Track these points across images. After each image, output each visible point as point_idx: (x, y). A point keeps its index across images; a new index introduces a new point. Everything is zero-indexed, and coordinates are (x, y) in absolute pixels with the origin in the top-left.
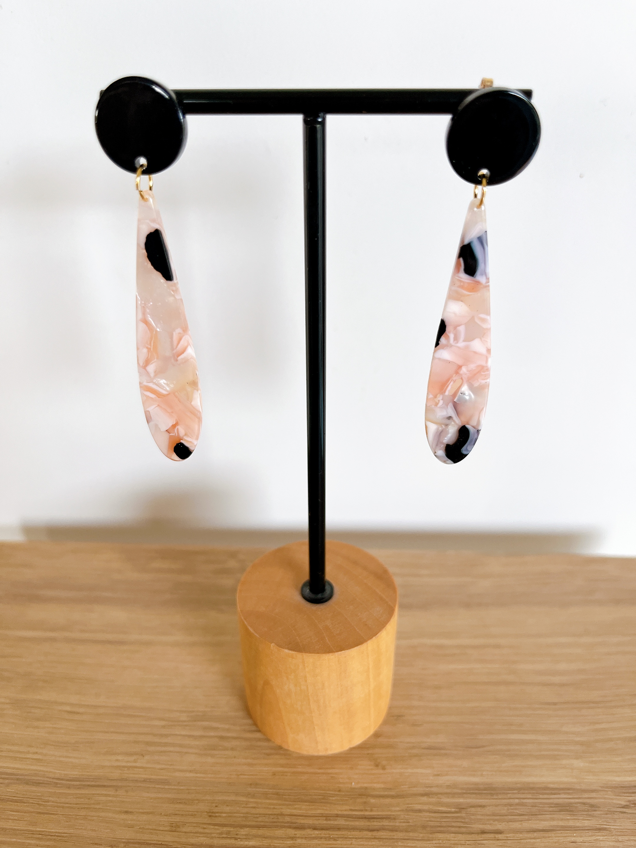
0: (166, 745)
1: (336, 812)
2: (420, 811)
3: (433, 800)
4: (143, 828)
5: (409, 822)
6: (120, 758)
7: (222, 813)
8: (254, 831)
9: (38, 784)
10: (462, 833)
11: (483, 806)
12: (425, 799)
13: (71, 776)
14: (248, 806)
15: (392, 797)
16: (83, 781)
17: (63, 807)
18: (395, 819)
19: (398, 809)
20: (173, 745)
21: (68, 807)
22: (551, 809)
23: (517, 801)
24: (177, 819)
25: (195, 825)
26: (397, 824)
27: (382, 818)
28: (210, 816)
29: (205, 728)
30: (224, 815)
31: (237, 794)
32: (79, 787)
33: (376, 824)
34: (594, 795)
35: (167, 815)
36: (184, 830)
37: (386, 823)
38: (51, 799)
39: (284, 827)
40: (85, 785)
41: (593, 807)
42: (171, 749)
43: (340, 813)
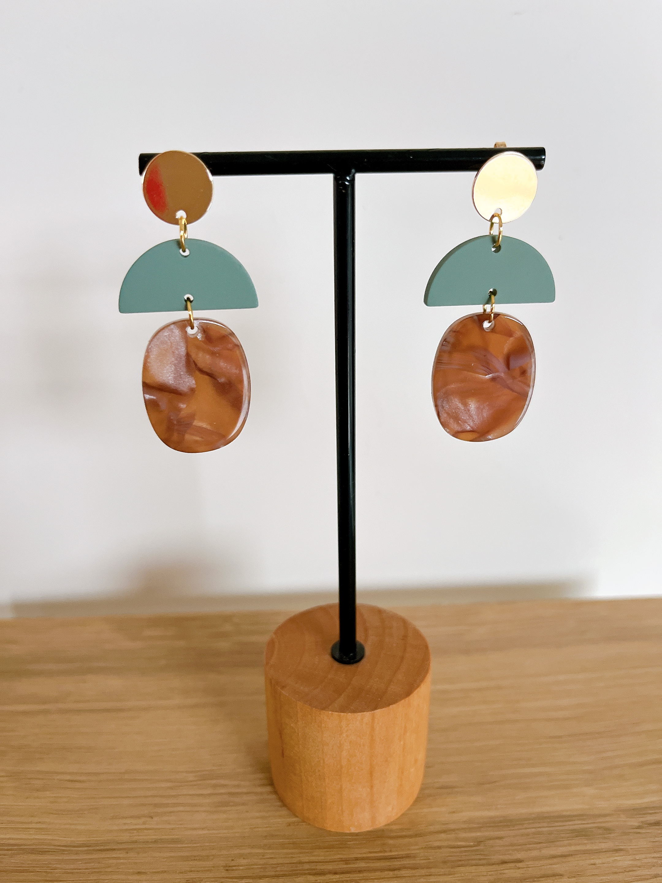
6: (128, 821)
12: (443, 836)
16: (90, 846)
26: (418, 862)
29: (215, 786)
32: (88, 852)
40: (94, 850)
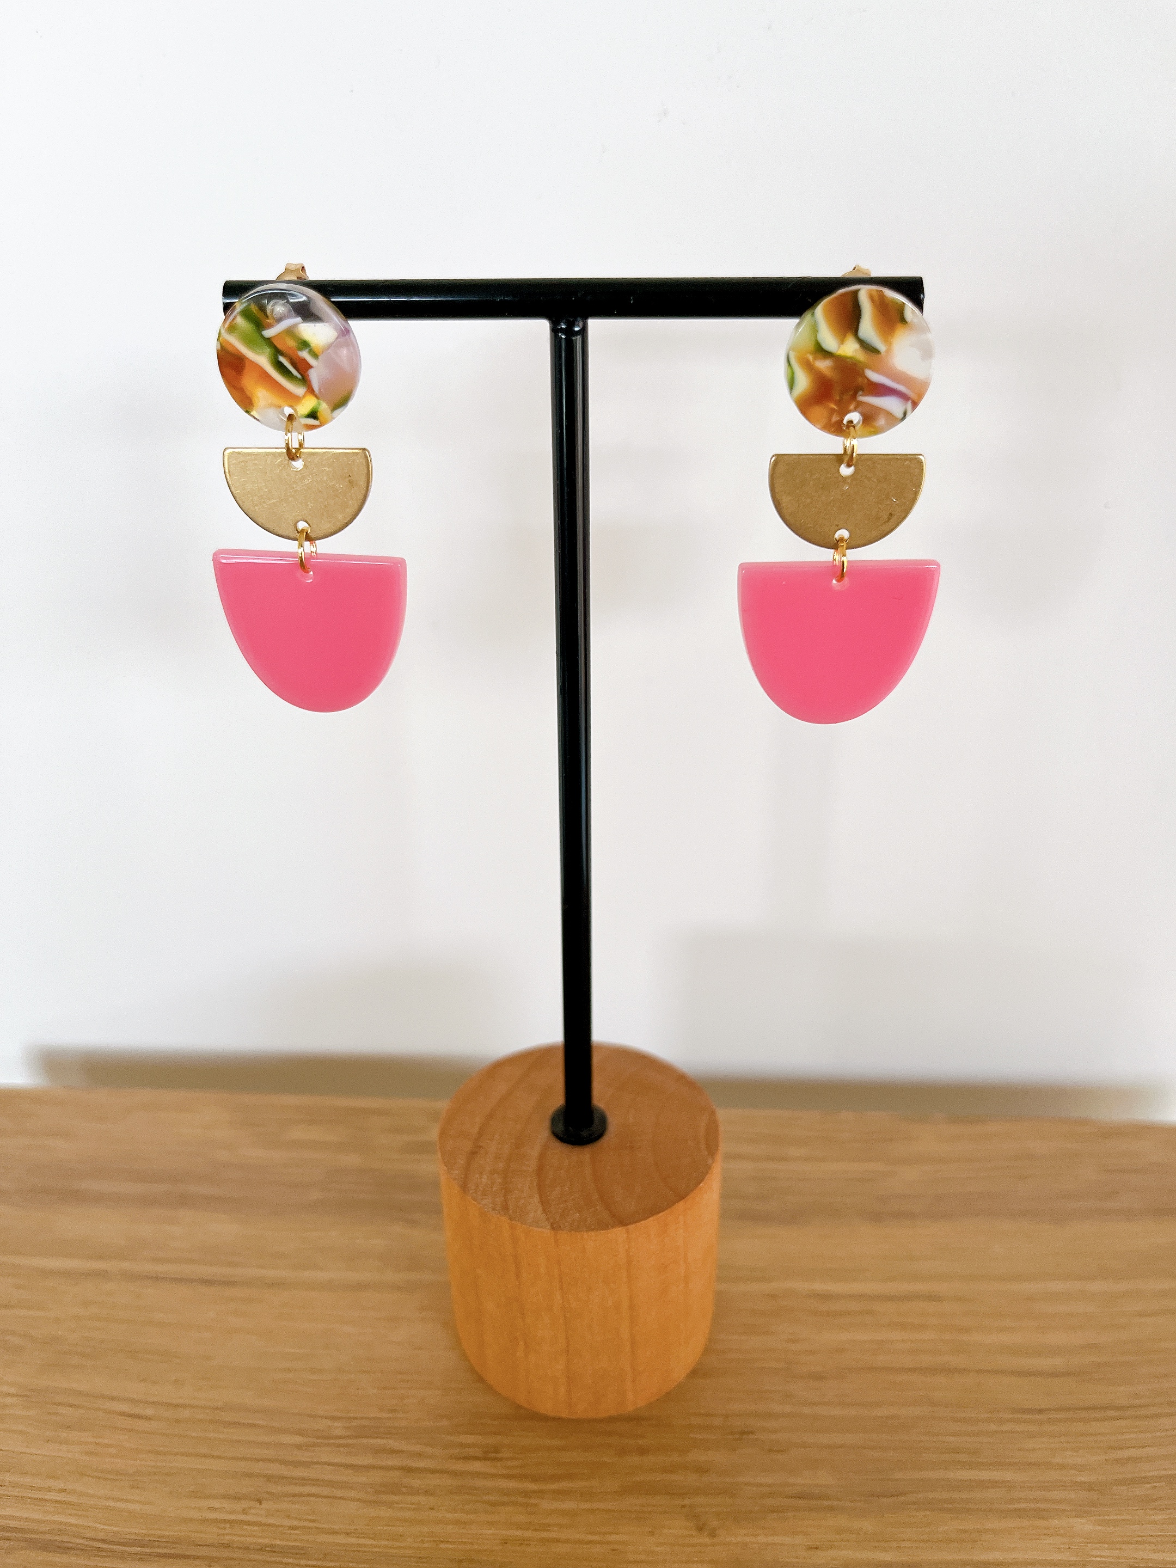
0: (304, 1481)
6: (216, 1504)
9: (63, 1549)
13: (125, 1536)
20: (315, 1482)
29: (378, 1451)
40: (152, 1555)
42: (314, 1490)
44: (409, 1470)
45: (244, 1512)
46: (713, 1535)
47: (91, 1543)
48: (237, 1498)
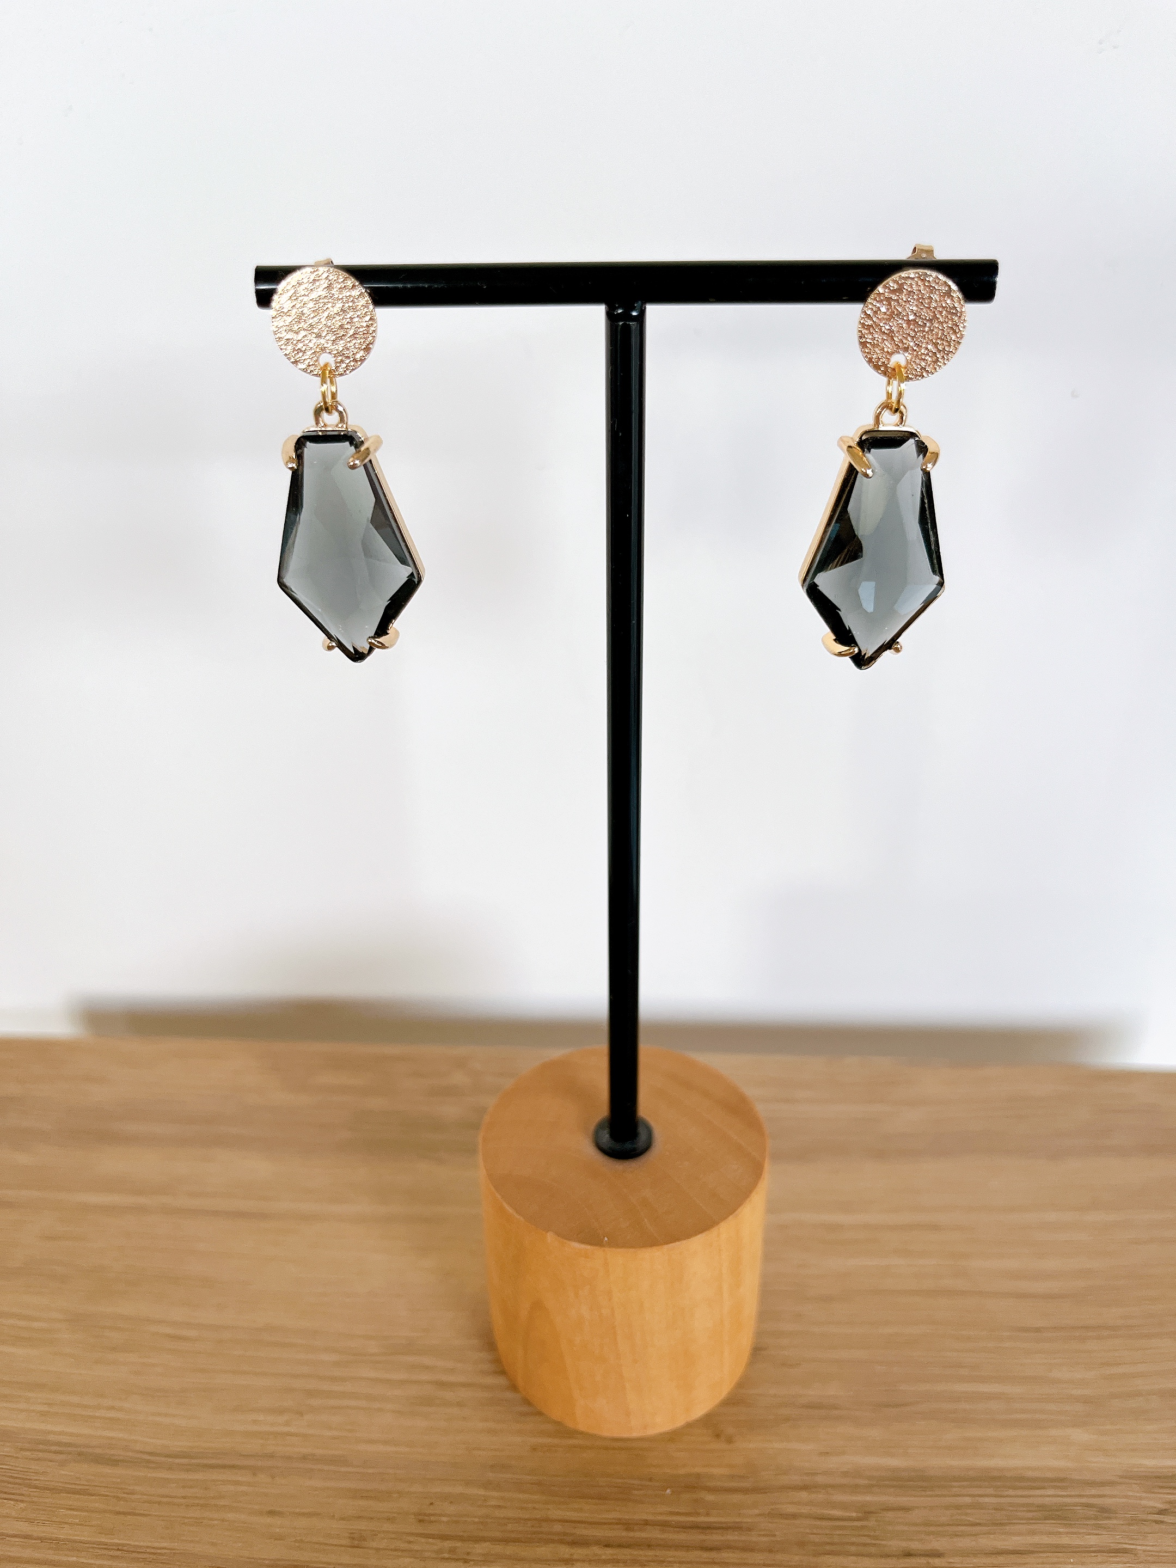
0: (341, 1395)
1: (645, 1517)
2: (794, 1516)
3: (820, 1497)
4: (301, 1541)
5: (775, 1535)
7: (441, 1515)
8: (498, 1549)
9: (114, 1462)
10: (869, 1555)
11: (906, 1509)
13: (174, 1449)
14: (488, 1504)
15: (745, 1491)
17: (159, 1503)
18: (749, 1530)
19: (757, 1512)
20: (356, 1396)
21: (168, 1503)
22: (1030, 1515)
23: (968, 1500)
24: (362, 1525)
25: (393, 1536)
27: (725, 1528)
28: (420, 1521)
30: (445, 1519)
31: (468, 1483)
33: (716, 1538)
34: (1107, 1491)
35: (343, 1519)
36: (374, 1544)
37: (732, 1537)
38: (137, 1488)
39: (553, 1541)
41: (1105, 1511)
42: (353, 1403)
43: (650, 1517)
44: (442, 1385)
45: (287, 1424)
46: (730, 1440)
47: (139, 1455)
48: (281, 1411)
